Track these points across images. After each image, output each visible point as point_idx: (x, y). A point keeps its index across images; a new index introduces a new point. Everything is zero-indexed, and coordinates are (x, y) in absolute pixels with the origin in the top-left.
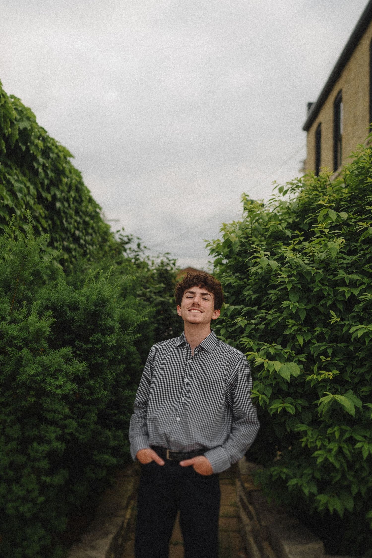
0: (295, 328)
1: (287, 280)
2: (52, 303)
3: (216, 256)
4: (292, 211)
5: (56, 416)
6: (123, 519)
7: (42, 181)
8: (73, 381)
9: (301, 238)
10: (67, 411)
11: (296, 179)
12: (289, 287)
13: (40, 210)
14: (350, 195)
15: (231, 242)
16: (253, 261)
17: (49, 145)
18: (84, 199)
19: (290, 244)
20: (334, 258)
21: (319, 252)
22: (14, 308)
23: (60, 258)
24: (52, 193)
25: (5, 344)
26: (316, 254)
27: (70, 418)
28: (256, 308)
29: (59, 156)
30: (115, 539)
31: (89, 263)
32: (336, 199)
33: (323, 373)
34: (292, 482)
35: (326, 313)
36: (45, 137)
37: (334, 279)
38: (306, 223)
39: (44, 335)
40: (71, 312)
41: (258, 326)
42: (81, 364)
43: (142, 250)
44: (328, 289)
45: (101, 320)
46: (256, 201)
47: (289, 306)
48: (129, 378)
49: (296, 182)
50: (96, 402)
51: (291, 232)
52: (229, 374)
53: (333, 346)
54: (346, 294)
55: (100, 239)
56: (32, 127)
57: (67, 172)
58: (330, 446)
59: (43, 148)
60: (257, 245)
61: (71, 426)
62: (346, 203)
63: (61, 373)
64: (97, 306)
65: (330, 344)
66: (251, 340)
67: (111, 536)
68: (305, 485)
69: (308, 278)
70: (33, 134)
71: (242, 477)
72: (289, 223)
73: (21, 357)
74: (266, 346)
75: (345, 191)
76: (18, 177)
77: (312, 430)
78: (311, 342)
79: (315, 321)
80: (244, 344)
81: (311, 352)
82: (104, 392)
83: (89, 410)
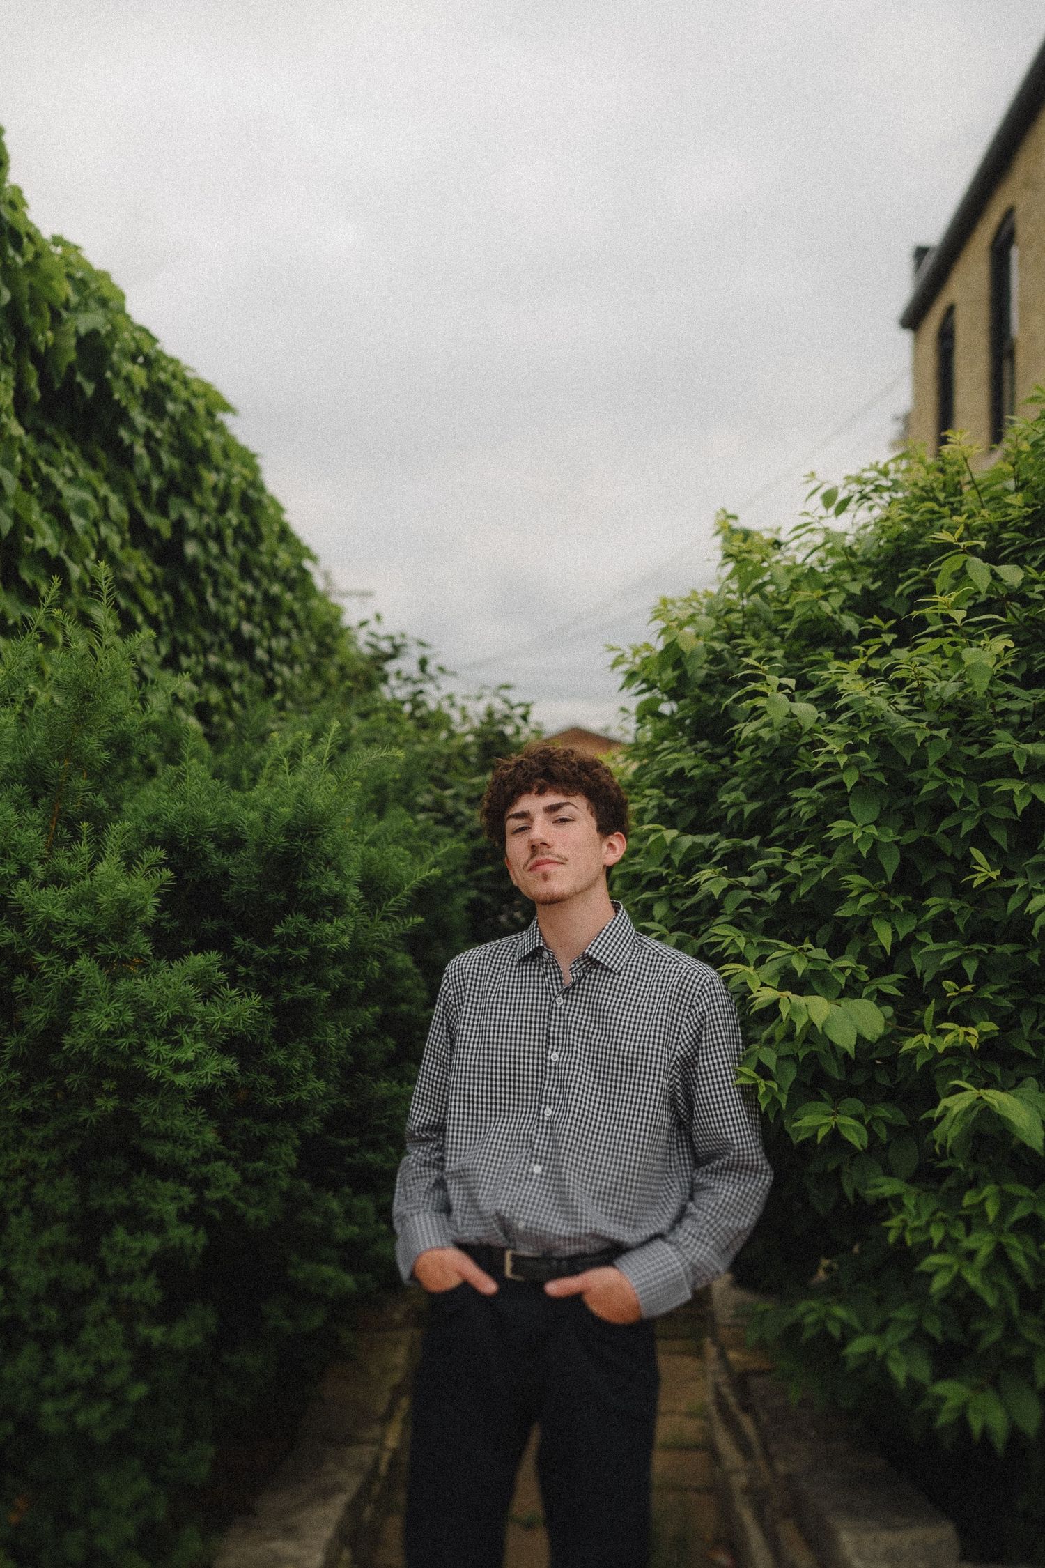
0: (867, 899)
1: (843, 760)
2: (166, 828)
3: (642, 692)
4: (861, 559)
5: (179, 1151)
6: (376, 1449)
7: (143, 482)
8: (225, 1049)
9: (888, 639)
10: (210, 1136)
11: (874, 467)
12: (850, 779)
13: (139, 565)
14: (1030, 510)
15: (683, 653)
16: (747, 704)
17: (163, 376)
18: (264, 530)
19: (854, 656)
20: (980, 695)
21: (937, 679)
22: (56, 843)
23: (197, 700)
24: (174, 515)
25: (30, 944)
26: (929, 684)
27: (221, 1158)
28: (754, 841)
29: (191, 409)
30: (353, 1508)
31: (283, 714)
32: (990, 524)
33: (952, 1031)
34: (858, 1346)
35: (958, 856)
36: (152, 354)
37: (981, 756)
38: (901, 595)
39: (142, 919)
40: (219, 854)
41: (762, 895)
42: (247, 1000)
43: (432, 678)
44: (963, 786)
45: (307, 877)
46: (758, 533)
47: (850, 836)
48: (391, 1043)
49: (873, 474)
50: (295, 1112)
51: (857, 620)
52: (679, 1033)
53: (979, 952)
54: (1016, 801)
55: (313, 648)
56: (114, 328)
57: (217, 454)
58: (969, 1243)
59: (146, 386)
60: (759, 660)
61: (222, 1182)
62: (1018, 535)
63: (190, 1027)
64: (296, 836)
65: (971, 947)
66: (739, 932)
67: (341, 1500)
68: (896, 1353)
69: (907, 755)
70: (117, 345)
71: (722, 1331)
72: (851, 596)
73: (75, 983)
74: (784, 949)
75: (1017, 499)
76: (74, 470)
77: (919, 1195)
78: (915, 939)
79: (927, 879)
80: (721, 943)
81: (914, 969)
82: (316, 1085)
83: (274, 1137)
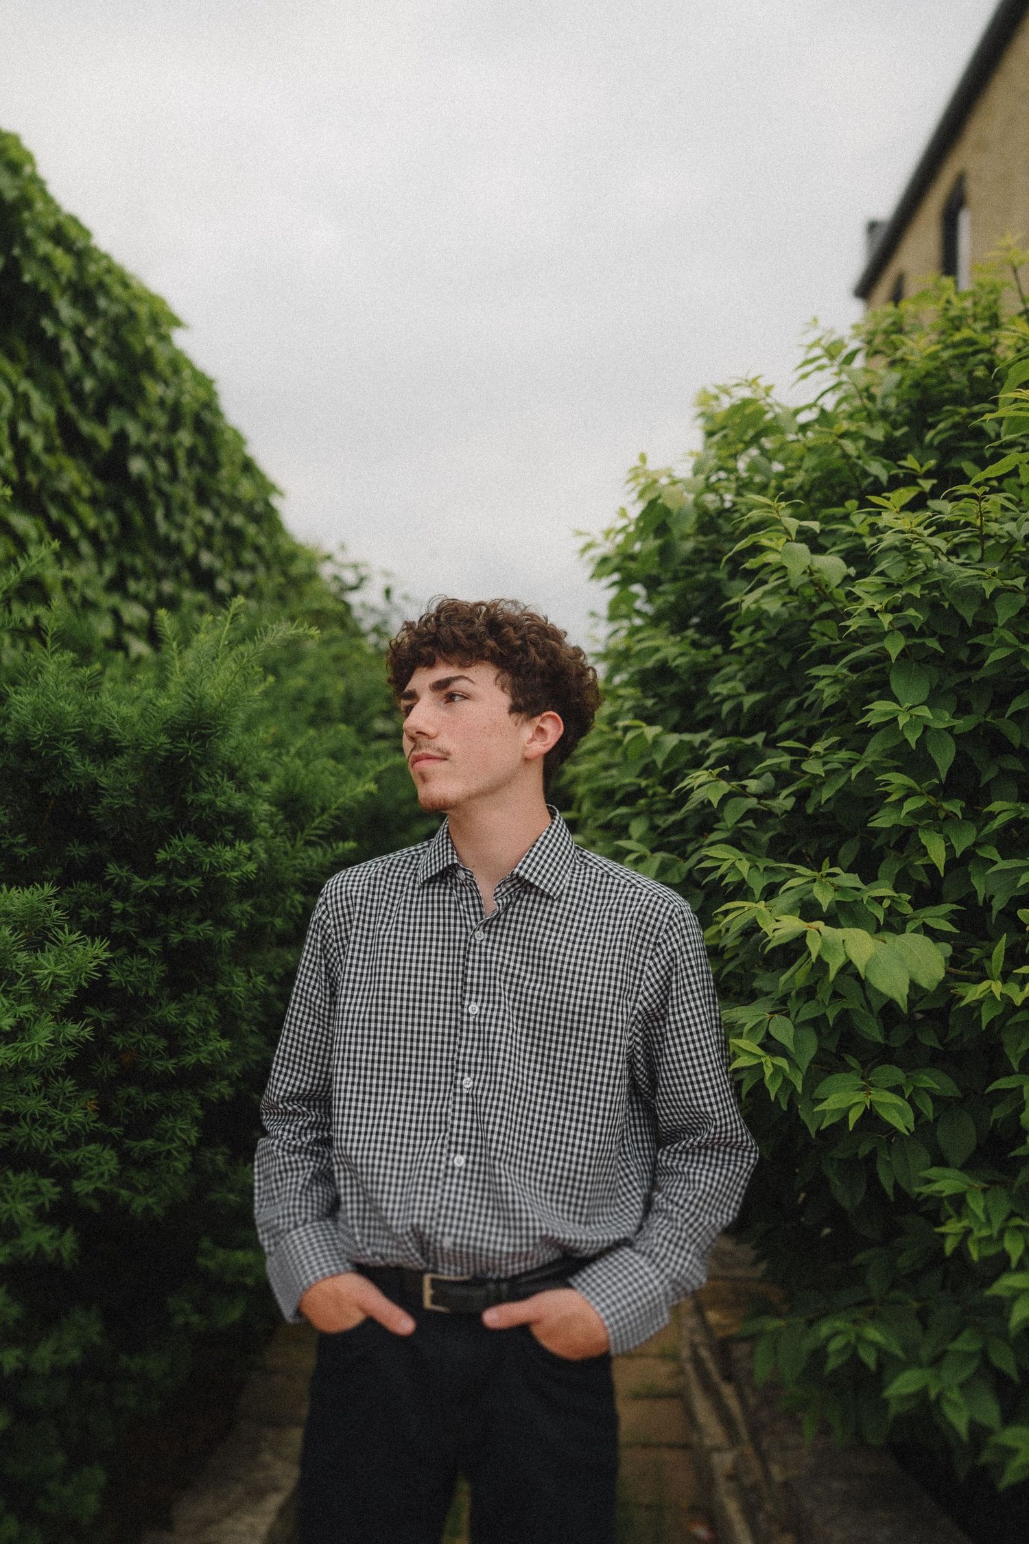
0: (913, 805)
1: (886, 619)
4: (879, 404)
5: (39, 1134)
7: (73, 381)
8: (68, 1012)
9: (925, 485)
12: (895, 648)
13: (74, 475)
15: (668, 512)
17: (94, 270)
18: (224, 458)
24: (114, 427)
27: (95, 1140)
28: (759, 738)
29: (131, 312)
34: (903, 1385)
38: (933, 439)
40: (86, 760)
41: (771, 803)
42: (88, 947)
43: (397, 609)
45: (198, 788)
47: (895, 720)
51: (884, 464)
57: (162, 366)
59: (73, 276)
61: (96, 1170)
64: (180, 735)
66: (741, 855)
68: (955, 1395)
69: (968, 613)
70: (30, 216)
72: (872, 442)
74: (800, 875)
77: (984, 1191)
78: (974, 854)
79: (985, 779)
80: (718, 867)
81: (974, 894)
82: (218, 1045)
83: (169, 1108)
